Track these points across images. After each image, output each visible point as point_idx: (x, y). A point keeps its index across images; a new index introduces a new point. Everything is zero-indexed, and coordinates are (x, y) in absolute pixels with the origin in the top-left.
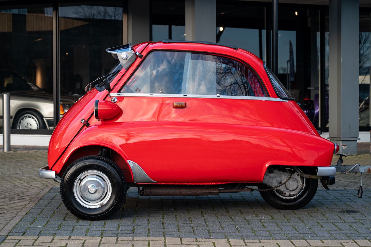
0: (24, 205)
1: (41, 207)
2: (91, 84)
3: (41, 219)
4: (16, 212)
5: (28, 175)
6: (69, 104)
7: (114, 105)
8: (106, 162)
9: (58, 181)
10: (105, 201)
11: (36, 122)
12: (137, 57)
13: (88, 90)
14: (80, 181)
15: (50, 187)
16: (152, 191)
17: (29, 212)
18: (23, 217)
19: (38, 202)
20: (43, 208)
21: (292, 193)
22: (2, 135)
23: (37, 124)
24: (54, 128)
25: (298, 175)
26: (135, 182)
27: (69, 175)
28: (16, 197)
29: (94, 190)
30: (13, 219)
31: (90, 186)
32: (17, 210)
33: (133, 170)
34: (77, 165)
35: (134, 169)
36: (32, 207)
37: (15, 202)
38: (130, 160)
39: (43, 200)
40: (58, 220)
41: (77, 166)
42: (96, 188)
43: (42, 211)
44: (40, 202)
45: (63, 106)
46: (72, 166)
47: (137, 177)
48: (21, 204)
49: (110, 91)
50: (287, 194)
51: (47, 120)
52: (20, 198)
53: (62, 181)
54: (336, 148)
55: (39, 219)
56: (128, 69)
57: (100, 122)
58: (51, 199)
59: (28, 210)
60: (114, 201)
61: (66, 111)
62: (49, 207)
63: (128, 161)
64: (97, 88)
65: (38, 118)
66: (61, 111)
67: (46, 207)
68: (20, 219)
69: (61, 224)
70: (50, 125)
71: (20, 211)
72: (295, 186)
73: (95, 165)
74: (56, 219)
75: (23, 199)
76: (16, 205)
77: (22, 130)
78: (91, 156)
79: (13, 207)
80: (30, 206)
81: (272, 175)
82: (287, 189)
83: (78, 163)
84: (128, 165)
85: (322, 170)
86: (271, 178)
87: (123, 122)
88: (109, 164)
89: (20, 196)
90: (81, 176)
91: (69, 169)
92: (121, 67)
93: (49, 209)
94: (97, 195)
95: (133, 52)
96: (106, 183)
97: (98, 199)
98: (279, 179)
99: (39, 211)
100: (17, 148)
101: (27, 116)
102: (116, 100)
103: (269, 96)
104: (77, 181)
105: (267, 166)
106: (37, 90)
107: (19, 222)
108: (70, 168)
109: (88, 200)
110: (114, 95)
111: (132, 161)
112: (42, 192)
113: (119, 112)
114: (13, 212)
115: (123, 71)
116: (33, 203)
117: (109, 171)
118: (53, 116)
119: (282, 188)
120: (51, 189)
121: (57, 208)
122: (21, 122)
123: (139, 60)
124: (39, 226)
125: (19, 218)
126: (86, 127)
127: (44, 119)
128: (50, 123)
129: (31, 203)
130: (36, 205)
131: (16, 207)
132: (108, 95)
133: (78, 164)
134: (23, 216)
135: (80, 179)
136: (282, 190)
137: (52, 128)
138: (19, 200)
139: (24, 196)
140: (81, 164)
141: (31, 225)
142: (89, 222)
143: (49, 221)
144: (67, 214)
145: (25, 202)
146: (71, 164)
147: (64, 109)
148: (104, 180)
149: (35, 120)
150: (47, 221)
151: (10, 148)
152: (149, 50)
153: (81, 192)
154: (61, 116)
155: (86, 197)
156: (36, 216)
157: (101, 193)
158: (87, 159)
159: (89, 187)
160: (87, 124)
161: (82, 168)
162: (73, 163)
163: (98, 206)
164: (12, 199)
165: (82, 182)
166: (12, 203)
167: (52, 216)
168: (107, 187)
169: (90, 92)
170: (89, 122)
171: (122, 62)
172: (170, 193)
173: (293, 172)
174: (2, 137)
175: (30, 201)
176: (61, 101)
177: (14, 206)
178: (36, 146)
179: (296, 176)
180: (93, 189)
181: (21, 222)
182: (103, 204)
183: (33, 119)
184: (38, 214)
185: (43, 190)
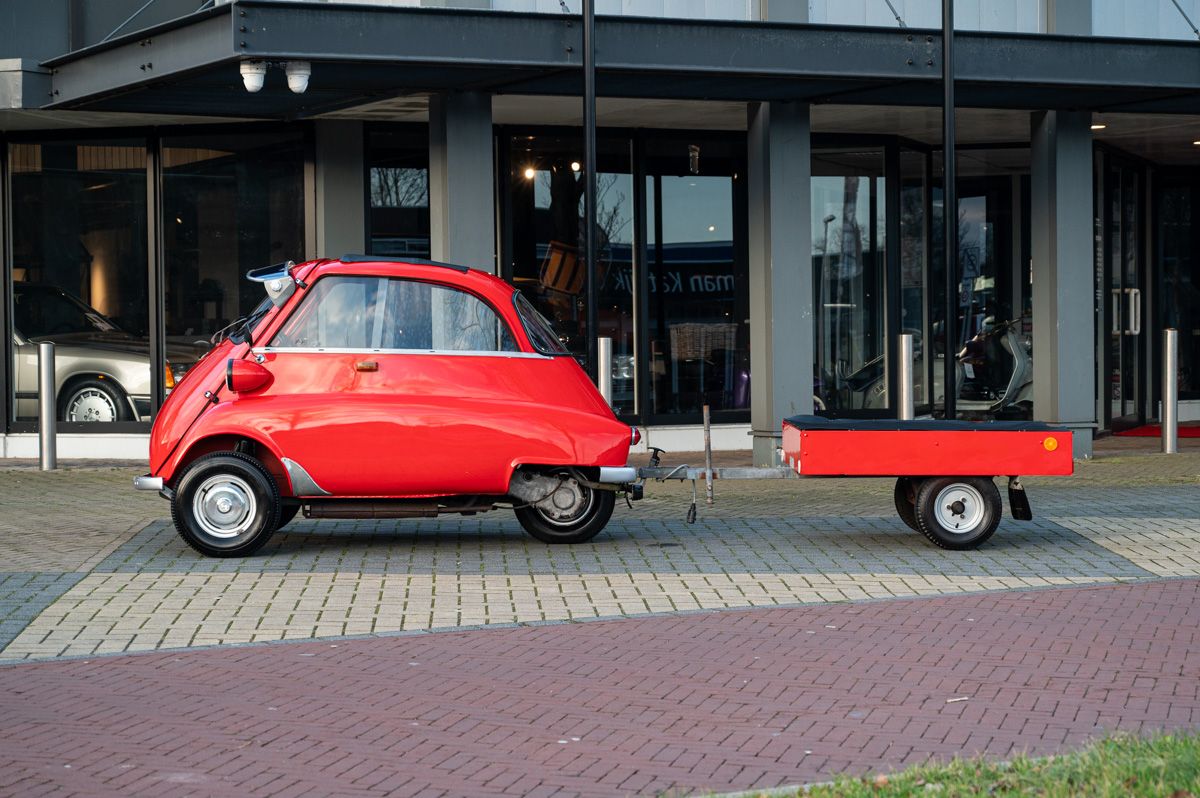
0: (107, 541)
1: (137, 544)
2: (222, 331)
3: (140, 556)
4: (97, 549)
6: (186, 364)
7: (260, 367)
8: (247, 461)
9: (168, 495)
10: (245, 526)
11: (110, 405)
12: (297, 287)
13: (217, 341)
14: (203, 493)
15: (151, 519)
16: (325, 509)
17: (119, 549)
19: (131, 538)
20: (142, 545)
21: (565, 513)
22: (38, 435)
23: (112, 410)
24: (152, 419)
25: (575, 483)
26: (295, 494)
27: (185, 482)
28: (92, 533)
29: (228, 509)
30: (94, 557)
31: (220, 502)
33: (292, 475)
35: (293, 472)
36: (122, 543)
37: (90, 539)
38: (286, 457)
39: (140, 536)
40: (168, 557)
41: (199, 469)
42: (231, 504)
43: (139, 548)
44: (136, 539)
45: (171, 369)
46: (190, 469)
47: (298, 486)
48: (101, 541)
49: (252, 345)
50: (557, 515)
51: (136, 402)
52: (99, 534)
53: (174, 494)
54: (634, 435)
55: (137, 556)
56: (282, 308)
57: (236, 396)
58: (154, 535)
59: (116, 547)
60: (260, 525)
61: (178, 379)
63: (283, 459)
64: (233, 339)
65: (115, 395)
66: (167, 381)
67: (147, 544)
68: (106, 557)
69: (172, 562)
70: (142, 413)
71: (103, 549)
72: (570, 502)
73: (223, 466)
75: (104, 535)
76: (94, 542)
77: (78, 423)
78: (221, 452)
79: (89, 544)
80: (117, 543)
81: (531, 483)
82: (557, 507)
83: (201, 464)
84: (282, 466)
85: (609, 473)
86: (528, 488)
87: (275, 396)
88: (254, 465)
89: (98, 531)
90: (205, 484)
91: (186, 473)
92: (272, 305)
93: (153, 545)
94: (232, 516)
95: (291, 279)
96: (247, 495)
97: (234, 522)
98: (542, 490)
99: (136, 548)
100: (69, 464)
101: (87, 392)
102: (262, 359)
103: (519, 350)
104: (199, 492)
105: (513, 465)
106: (110, 330)
107: (104, 560)
108: (188, 471)
109: (217, 525)
110: (259, 350)
111: (289, 460)
112: (137, 526)
113: (268, 379)
114: (92, 549)
115: (274, 310)
116: (123, 540)
117: (251, 476)
118: (149, 393)
119: (547, 504)
121: (166, 545)
122: (73, 406)
123: (301, 292)
124: (139, 563)
125: (102, 555)
126: (212, 404)
127: (128, 398)
128: (143, 408)
129: (118, 539)
130: (128, 542)
131: (94, 544)
132: (249, 351)
134: (110, 554)
135: (204, 490)
136: (548, 508)
137: (146, 418)
138: (97, 536)
139: (105, 532)
140: (204, 465)
141: (123, 562)
142: (220, 559)
143: (152, 559)
144: (183, 552)
145: (109, 539)
146: (189, 466)
147: (173, 375)
148: (244, 492)
149: (108, 401)
150: (150, 559)
151: (55, 463)
152: (317, 274)
153: (206, 512)
154: (168, 392)
155: (213, 518)
156: (130, 554)
157: (239, 512)
158: (215, 456)
160: (214, 399)
161: (207, 472)
163: (235, 534)
164: (84, 535)
165: (207, 495)
166: (85, 539)
167: (159, 553)
168: (249, 501)
169: (221, 346)
170: (218, 396)
171: (273, 296)
173: (566, 478)
174: (38, 439)
176: (167, 357)
177: (90, 542)
178: (111, 460)
179: (571, 484)
180: (226, 506)
181: (108, 559)
182: (243, 530)
183: (104, 398)
184: (134, 551)
185: (138, 524)
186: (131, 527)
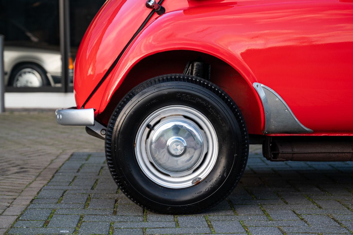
0: (26, 182)
1: (59, 187)
3: (65, 212)
4: (11, 197)
5: (31, 138)
8: (207, 87)
9: (102, 133)
10: (203, 173)
14: (148, 130)
15: (70, 152)
16: (296, 150)
17: (38, 197)
18: (26, 209)
19: (53, 177)
20: (65, 188)
26: (266, 131)
27: (125, 115)
28: (12, 168)
29: (181, 150)
30: (4, 214)
31: (171, 140)
32: (12, 194)
33: (265, 105)
34: (143, 94)
35: (267, 102)
36: (42, 186)
37: (8, 178)
38: (259, 82)
39: (61, 174)
40: (101, 214)
41: (143, 97)
42: (185, 144)
43: (63, 195)
44: (58, 178)
46: (131, 97)
47: (272, 120)
48: (21, 181)
52: (18, 171)
53: (109, 133)
55: (60, 212)
58: (76, 171)
59: (36, 193)
60: (224, 172)
62: (77, 187)
63: (255, 85)
67: (70, 187)
68: (19, 214)
69: (111, 225)
71: (19, 195)
73: (176, 93)
74: (98, 212)
75: (24, 172)
76: (12, 183)
78: (173, 75)
79: (4, 187)
80: (38, 185)
83: (146, 90)
84: (253, 95)
89: (19, 167)
90: (151, 119)
91: (125, 103)
93: (77, 190)
96: (205, 132)
97: (188, 169)
99: (58, 195)
104: (142, 130)
107: (16, 220)
108: (128, 100)
109: (166, 170)
111: (262, 85)
112: (57, 160)
114: (5, 197)
116: (44, 180)
117: (213, 107)
120: (72, 155)
121: (92, 189)
124: (64, 231)
125: (16, 209)
126: (156, 16)
129: (40, 178)
130: (50, 183)
131: (11, 187)
133: (146, 93)
134: (25, 207)
135: (148, 126)
138: (16, 174)
139: (25, 167)
140: (150, 93)
141: (43, 227)
143: (82, 217)
144: (116, 201)
145: (29, 178)
146: (129, 93)
148: (201, 128)
150: (78, 218)
151: (4, 109)
153: (151, 154)
155: (161, 163)
156: (52, 206)
158: (163, 81)
159: (169, 143)
160: (159, 8)
161: (154, 101)
162: (133, 90)
163: (189, 184)
165: (152, 132)
166: (2, 178)
167: (87, 204)
168: (208, 142)
170: (164, 5)
172: (331, 155)
175: (38, 176)
177: (7, 184)
180: (179, 147)
181: (22, 220)
182: (200, 178)
183: (34, 74)
184: (56, 201)
185: (58, 157)
186: (52, 162)
